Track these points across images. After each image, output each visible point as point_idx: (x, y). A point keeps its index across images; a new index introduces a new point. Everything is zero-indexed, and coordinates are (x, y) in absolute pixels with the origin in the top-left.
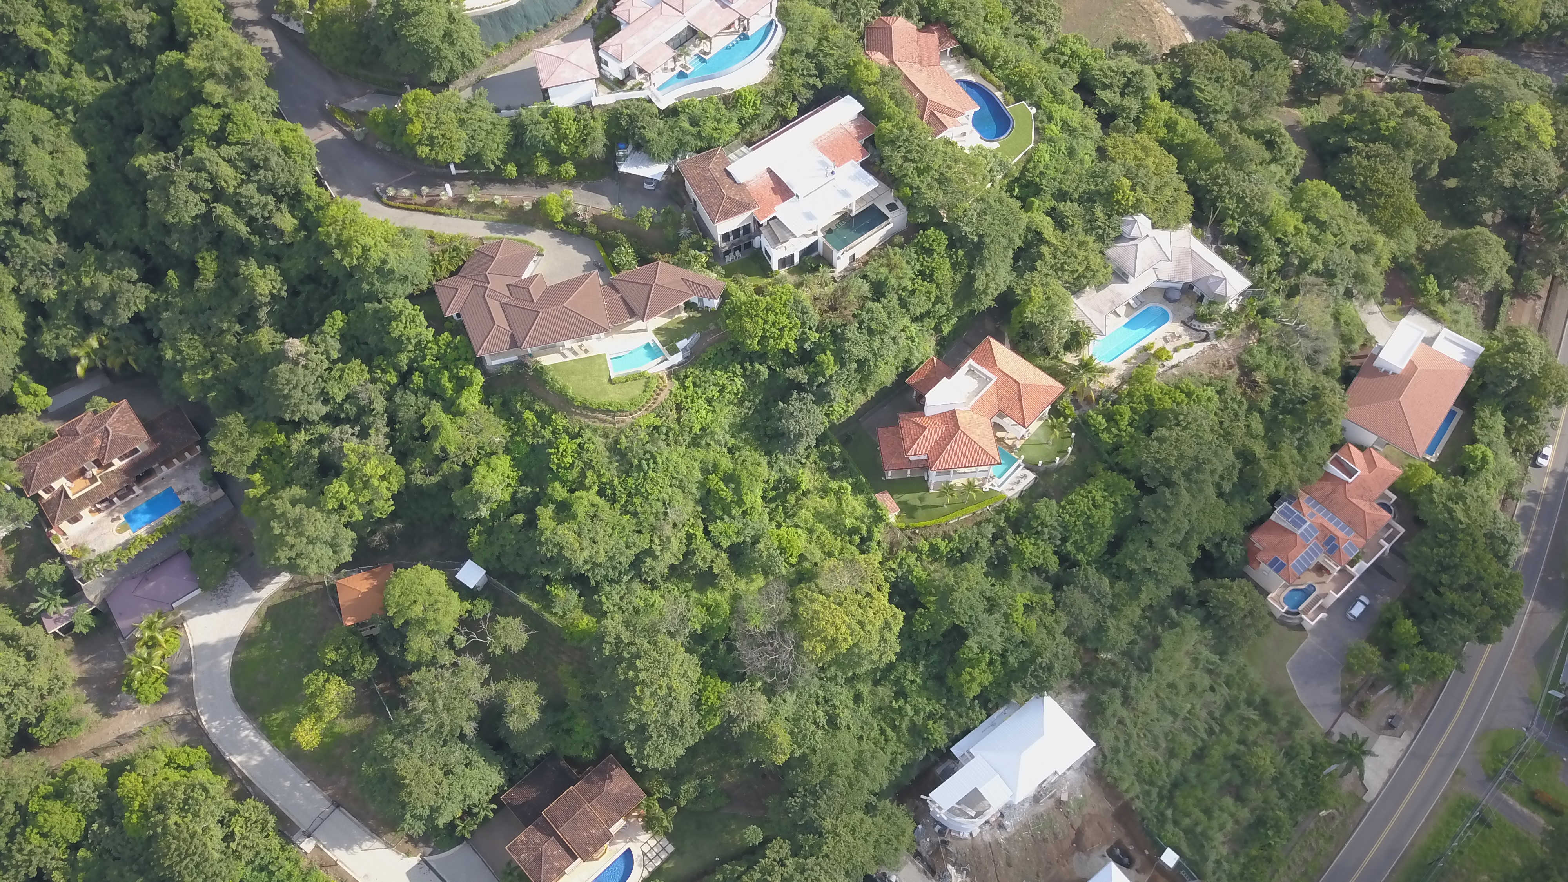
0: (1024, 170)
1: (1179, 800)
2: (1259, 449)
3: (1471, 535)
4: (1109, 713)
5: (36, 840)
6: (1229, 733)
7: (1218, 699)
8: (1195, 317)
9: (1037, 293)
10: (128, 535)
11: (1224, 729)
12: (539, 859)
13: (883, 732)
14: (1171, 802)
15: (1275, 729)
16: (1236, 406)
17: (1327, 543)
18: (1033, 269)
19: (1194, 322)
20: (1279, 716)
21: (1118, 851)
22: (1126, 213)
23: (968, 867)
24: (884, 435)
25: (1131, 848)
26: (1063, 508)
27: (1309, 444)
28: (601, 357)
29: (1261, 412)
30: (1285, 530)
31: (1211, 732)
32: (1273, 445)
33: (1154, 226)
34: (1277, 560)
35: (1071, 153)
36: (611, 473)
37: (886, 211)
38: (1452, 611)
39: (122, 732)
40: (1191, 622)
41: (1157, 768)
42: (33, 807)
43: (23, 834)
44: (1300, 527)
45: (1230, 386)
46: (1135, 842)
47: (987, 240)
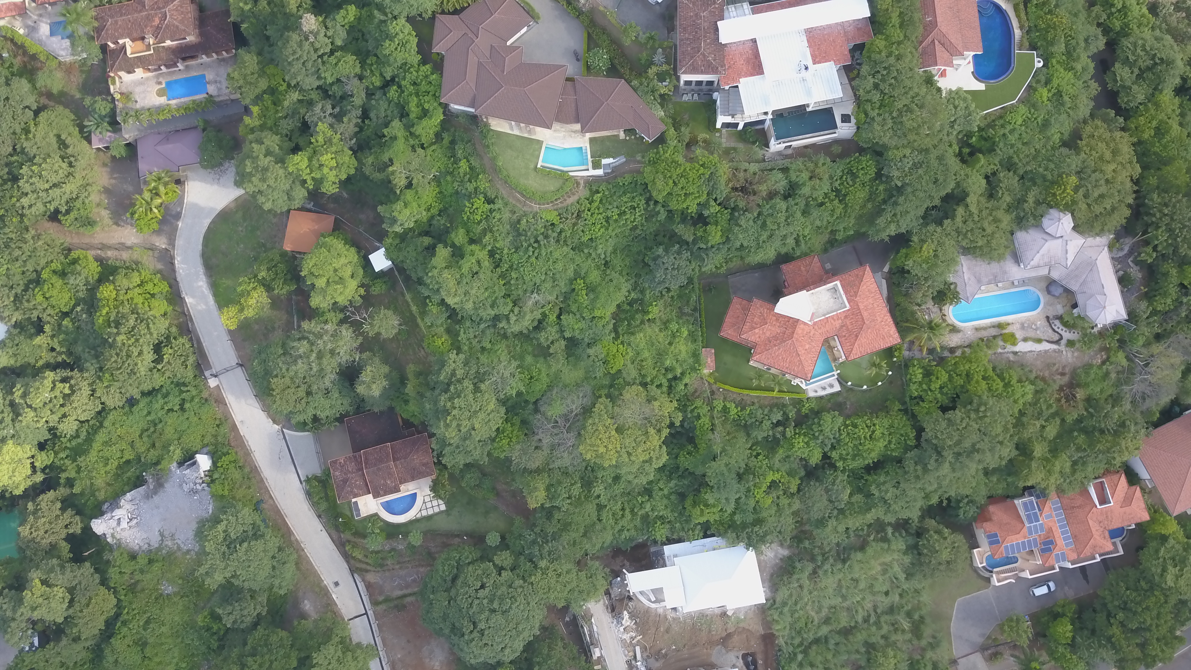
0: (991, 125)
1: (812, 652)
2: (1039, 450)
3: (1166, 596)
4: (795, 577)
5: (39, 298)
6: (880, 628)
7: (884, 602)
8: (1060, 318)
9: (928, 249)
10: (163, 100)
11: (877, 623)
12: (345, 481)
13: (623, 509)
14: (805, 652)
15: (915, 642)
16: (1044, 408)
17: (1045, 543)
18: (940, 223)
19: (1057, 322)
20: (925, 635)
21: (750, 659)
22: (1056, 206)
23: (638, 620)
24: (736, 305)
25: (760, 662)
26: (846, 426)
27: (1084, 464)
28: (540, 143)
29: (1063, 420)
30: (1019, 517)
31: (866, 620)
32: (1054, 450)
33: (1074, 228)
34: (996, 535)
35: (1046, 125)
36: (504, 243)
37: (838, 119)
38: (1109, 639)
39: (123, 241)
40: (899, 544)
41: (810, 626)
42: (44, 275)
43: (33, 290)
44: (1030, 522)
45: (1050, 390)
46: (766, 661)
47: (909, 189)
